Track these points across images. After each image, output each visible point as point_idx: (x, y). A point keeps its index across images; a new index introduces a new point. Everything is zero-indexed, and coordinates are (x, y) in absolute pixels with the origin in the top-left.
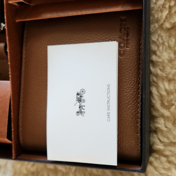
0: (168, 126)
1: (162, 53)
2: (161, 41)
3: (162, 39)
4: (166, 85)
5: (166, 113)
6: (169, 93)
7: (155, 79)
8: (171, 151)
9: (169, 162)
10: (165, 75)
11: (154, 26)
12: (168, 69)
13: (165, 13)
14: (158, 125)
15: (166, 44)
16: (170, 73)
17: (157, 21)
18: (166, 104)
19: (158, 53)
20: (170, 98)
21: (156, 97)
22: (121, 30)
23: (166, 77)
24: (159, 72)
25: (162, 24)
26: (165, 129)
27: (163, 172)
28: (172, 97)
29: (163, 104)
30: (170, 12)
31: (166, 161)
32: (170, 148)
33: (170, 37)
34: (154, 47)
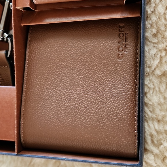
1: (152, 96)
3: (153, 85)
4: (156, 125)
6: (158, 133)
12: (158, 111)
13: (157, 62)
15: (157, 89)
16: (159, 115)
18: (156, 142)
19: (148, 95)
20: (159, 138)
23: (156, 118)
25: (153, 71)
28: (161, 137)
29: (152, 141)
30: (161, 60)
33: (161, 83)
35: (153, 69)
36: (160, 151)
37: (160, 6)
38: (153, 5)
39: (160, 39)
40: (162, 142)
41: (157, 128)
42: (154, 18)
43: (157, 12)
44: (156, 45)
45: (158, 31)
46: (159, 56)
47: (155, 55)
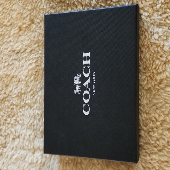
36: (147, 129)
37: (147, 54)
38: (144, 54)
39: (147, 71)
40: (148, 124)
41: (146, 116)
42: (144, 60)
43: (146, 57)
46: (146, 79)
47: (145, 79)
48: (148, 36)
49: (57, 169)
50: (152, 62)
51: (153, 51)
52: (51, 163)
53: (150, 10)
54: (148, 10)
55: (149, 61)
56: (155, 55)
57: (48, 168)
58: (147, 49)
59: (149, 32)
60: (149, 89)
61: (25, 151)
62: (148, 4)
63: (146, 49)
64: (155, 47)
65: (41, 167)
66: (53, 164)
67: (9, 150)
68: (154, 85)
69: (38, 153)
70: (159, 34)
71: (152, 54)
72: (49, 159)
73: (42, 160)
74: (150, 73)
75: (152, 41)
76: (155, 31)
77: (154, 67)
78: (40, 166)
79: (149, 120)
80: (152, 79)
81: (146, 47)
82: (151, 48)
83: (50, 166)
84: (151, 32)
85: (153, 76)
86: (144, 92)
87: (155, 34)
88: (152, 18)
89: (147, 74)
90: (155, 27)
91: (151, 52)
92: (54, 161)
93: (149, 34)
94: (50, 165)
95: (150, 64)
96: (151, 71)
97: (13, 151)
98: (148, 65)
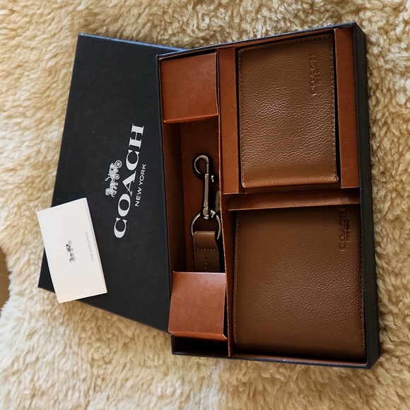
0: (397, 324)
1: (386, 245)
2: (385, 233)
4: (393, 279)
5: (395, 310)
6: (396, 288)
7: (381, 271)
8: (402, 351)
9: (402, 364)
10: (391, 269)
11: (377, 216)
12: (394, 263)
13: (388, 204)
14: (386, 323)
15: (391, 236)
16: (396, 267)
17: (380, 211)
18: (394, 300)
19: (382, 244)
20: (397, 294)
21: (383, 292)
22: (340, 222)
24: (385, 265)
25: (385, 215)
26: (394, 327)
27: (395, 374)
28: (399, 293)
29: (390, 300)
30: (392, 203)
31: (398, 363)
32: (401, 348)
33: (394, 228)
34: (378, 238)
35: (385, 213)
36: (399, 310)
37: (386, 139)
38: (378, 139)
39: (388, 178)
40: (401, 298)
41: (394, 283)
42: (380, 154)
43: (382, 147)
44: (385, 185)
45: (386, 168)
46: (389, 198)
47: (385, 196)
48: (383, 99)
49: (215, 408)
50: (396, 157)
51: (397, 133)
52: (202, 396)
53: (382, 41)
54: (378, 40)
55: (389, 156)
56: (402, 141)
57: (198, 406)
58: (385, 129)
59: (385, 91)
60: (397, 218)
61: (149, 370)
62: (376, 28)
63: (381, 129)
64: (401, 122)
65: (183, 405)
66: (207, 397)
67: (116, 370)
68: (406, 210)
69: (175, 373)
70: (408, 93)
71: (396, 140)
72: (199, 387)
73: (183, 390)
74: (395, 183)
75: (392, 110)
76: (397, 88)
77: (401, 168)
78: (181, 402)
79: (403, 290)
80: (402, 197)
81: (380, 124)
82: (391, 125)
83: (202, 402)
84: (389, 90)
85: (404, 189)
86: (386, 226)
87: (397, 94)
88: (388, 58)
89: (389, 186)
90: (398, 77)
91: (394, 134)
92: (208, 390)
93: (384, 96)
94: (200, 400)
95: (393, 162)
96: (397, 178)
97: (125, 372)
98: (389, 165)
